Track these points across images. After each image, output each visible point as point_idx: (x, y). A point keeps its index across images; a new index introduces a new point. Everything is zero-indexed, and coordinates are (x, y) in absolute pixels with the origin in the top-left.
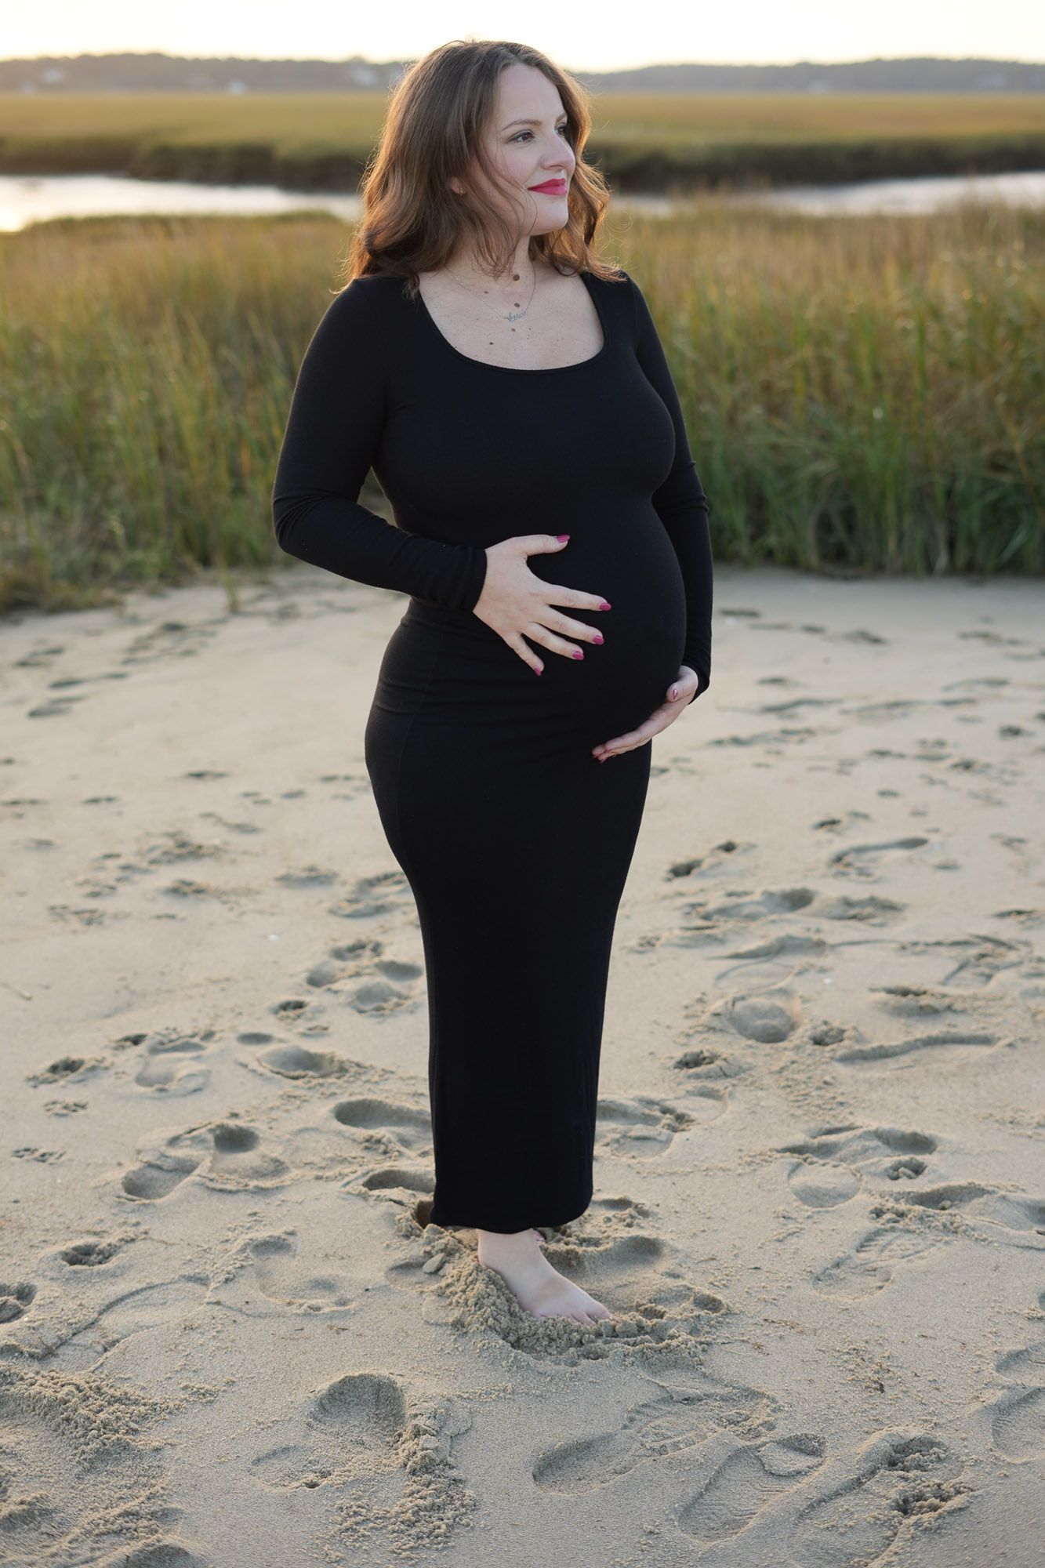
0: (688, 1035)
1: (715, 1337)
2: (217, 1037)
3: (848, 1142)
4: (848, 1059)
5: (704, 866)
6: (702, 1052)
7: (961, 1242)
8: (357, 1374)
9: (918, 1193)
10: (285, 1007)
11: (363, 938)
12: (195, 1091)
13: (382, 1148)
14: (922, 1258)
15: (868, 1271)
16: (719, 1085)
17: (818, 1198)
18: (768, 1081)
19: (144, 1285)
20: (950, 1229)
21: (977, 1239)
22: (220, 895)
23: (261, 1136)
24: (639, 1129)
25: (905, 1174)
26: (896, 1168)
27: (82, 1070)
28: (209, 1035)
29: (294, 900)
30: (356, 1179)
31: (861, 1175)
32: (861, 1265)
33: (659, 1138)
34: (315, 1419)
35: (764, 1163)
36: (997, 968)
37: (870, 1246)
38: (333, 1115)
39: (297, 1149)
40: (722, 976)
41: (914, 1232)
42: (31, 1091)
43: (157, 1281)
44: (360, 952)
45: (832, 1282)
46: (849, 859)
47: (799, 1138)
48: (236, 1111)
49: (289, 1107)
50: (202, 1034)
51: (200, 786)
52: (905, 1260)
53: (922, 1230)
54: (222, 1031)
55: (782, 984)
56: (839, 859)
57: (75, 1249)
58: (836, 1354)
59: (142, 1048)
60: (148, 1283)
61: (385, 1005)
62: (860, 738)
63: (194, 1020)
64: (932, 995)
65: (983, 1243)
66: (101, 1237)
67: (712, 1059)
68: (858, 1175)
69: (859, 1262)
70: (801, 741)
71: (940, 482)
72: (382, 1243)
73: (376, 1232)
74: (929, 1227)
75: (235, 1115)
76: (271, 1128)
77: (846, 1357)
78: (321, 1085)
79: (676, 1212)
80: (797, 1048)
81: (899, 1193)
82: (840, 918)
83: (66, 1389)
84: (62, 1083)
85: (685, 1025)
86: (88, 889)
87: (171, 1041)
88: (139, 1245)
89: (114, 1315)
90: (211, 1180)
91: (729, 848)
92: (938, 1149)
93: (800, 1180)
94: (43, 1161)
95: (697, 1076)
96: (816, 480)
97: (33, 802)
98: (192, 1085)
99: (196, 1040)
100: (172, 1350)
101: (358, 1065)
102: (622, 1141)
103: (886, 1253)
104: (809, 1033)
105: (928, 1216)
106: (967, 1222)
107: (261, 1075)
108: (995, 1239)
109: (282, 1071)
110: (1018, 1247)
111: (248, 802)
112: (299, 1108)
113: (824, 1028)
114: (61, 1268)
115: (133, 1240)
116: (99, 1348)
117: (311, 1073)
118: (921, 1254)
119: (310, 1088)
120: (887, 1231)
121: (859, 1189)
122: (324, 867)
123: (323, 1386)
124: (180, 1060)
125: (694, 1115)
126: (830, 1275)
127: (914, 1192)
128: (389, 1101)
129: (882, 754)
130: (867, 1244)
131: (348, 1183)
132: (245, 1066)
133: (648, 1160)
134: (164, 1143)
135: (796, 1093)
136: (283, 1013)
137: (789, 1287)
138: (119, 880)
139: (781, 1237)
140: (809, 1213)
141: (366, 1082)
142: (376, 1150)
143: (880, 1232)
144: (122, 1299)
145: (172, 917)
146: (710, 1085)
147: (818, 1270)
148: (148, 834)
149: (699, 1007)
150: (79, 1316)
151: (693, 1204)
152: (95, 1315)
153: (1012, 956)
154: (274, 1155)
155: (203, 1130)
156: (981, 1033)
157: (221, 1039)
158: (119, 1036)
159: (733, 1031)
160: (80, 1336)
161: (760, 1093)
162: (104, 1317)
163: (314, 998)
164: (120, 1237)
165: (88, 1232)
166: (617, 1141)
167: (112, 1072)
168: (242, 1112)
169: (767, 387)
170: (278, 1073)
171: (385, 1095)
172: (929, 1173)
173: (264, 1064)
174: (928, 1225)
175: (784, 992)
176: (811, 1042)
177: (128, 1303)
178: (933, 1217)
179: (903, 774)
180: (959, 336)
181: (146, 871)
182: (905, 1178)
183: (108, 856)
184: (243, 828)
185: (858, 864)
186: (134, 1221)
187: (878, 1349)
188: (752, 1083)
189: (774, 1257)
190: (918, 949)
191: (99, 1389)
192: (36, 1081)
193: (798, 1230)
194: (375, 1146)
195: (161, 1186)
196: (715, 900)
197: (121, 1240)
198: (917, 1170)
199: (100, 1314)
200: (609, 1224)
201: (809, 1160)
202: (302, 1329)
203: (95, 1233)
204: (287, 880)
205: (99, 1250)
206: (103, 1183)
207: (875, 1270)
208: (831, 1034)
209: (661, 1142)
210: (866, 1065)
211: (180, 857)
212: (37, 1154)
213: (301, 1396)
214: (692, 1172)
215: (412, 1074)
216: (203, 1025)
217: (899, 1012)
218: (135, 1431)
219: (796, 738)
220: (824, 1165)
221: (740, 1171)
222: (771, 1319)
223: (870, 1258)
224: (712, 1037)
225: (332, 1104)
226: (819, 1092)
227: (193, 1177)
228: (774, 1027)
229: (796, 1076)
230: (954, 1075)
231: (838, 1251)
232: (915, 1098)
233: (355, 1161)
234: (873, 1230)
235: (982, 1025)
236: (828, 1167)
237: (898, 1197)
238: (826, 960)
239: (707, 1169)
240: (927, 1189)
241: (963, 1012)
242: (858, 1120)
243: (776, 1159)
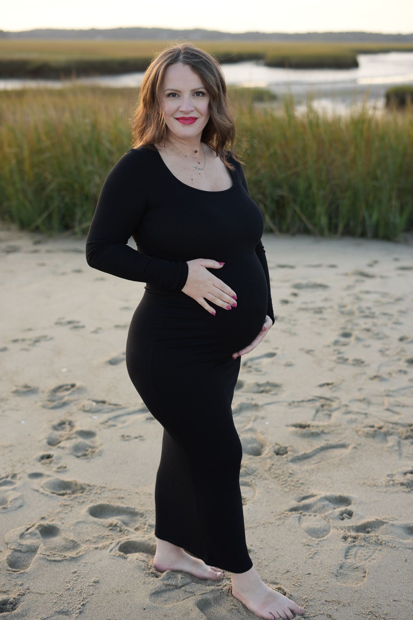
2: (18, 476)
3: (315, 503)
4: (295, 460)
7: (385, 549)
9: (356, 526)
10: (43, 458)
11: (63, 418)
12: (20, 507)
13: (119, 529)
14: (374, 559)
15: (355, 569)
17: (316, 533)
20: (379, 543)
21: (391, 547)
23: (60, 528)
25: (346, 517)
26: (341, 515)
28: (14, 476)
30: (114, 547)
31: (328, 519)
32: (351, 566)
35: (285, 518)
36: (331, 411)
37: (349, 555)
38: (88, 513)
39: (79, 534)
41: (364, 546)
44: (64, 426)
45: (343, 577)
47: (294, 503)
48: (43, 516)
49: (66, 511)
50: (11, 475)
52: (367, 561)
53: (367, 545)
54: (19, 473)
55: (249, 426)
56: (245, 365)
58: (364, 615)
61: (87, 453)
63: (4, 469)
64: (313, 426)
65: (395, 548)
66: (8, 594)
68: (327, 520)
69: (349, 565)
74: (369, 543)
75: (43, 518)
76: (63, 523)
77: (369, 617)
78: (76, 498)
81: (348, 527)
82: (258, 392)
88: (28, 596)
90: (48, 556)
92: (353, 502)
93: (305, 525)
98: (18, 504)
99: (9, 479)
101: (89, 486)
104: (272, 450)
105: (367, 538)
106: (384, 539)
107: (47, 495)
108: (399, 546)
109: (55, 492)
110: (409, 549)
112: (71, 511)
113: (278, 446)
115: (24, 594)
117: (69, 492)
118: (372, 557)
119: (72, 500)
120: (352, 547)
121: (330, 526)
124: (7, 491)
126: (340, 573)
127: (354, 526)
128: (112, 504)
130: (347, 554)
131: (111, 550)
132: (37, 491)
134: (18, 538)
135: (281, 480)
136: (43, 461)
137: (328, 582)
139: (311, 556)
140: (317, 542)
141: (96, 493)
142: (115, 530)
143: (350, 548)
146: (244, 479)
147: (335, 571)
151: (266, 543)
153: (335, 405)
154: (71, 538)
155: (33, 529)
156: (340, 443)
157: (21, 478)
161: (266, 482)
163: (54, 452)
164: (18, 593)
168: (45, 515)
170: (53, 493)
172: (356, 516)
173: (46, 489)
174: (368, 542)
175: (252, 430)
176: (275, 454)
178: (369, 538)
182: (347, 519)
185: (254, 366)
186: (20, 583)
187: (379, 610)
188: (261, 477)
189: (313, 567)
190: (296, 404)
193: (317, 551)
194: (115, 528)
195: (23, 561)
197: (19, 595)
198: (350, 514)
201: (303, 514)
204: (18, 393)
205: (10, 602)
207: (357, 568)
208: (281, 449)
210: (301, 463)
214: (258, 526)
216: (9, 471)
220: (310, 516)
221: (277, 523)
222: (327, 600)
223: (352, 562)
225: (86, 508)
226: (291, 479)
227: (38, 555)
228: (257, 448)
230: (340, 464)
231: (338, 560)
232: (330, 478)
233: (109, 537)
234: (347, 547)
235: (339, 439)
236: (312, 516)
237: (349, 528)
238: (261, 413)
239: (264, 524)
240: (359, 523)
241: (329, 433)
242: (312, 491)
243: (290, 515)
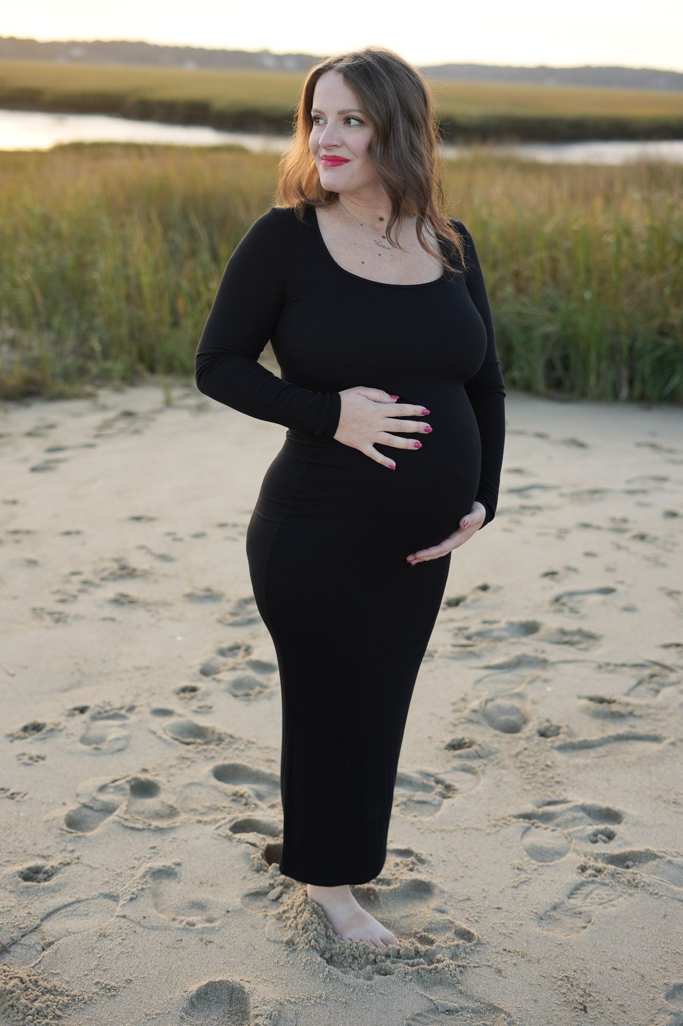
0: (455, 725)
1: (469, 961)
2: (137, 710)
3: (563, 812)
4: (563, 748)
5: (468, 601)
6: (463, 739)
7: (640, 895)
8: (217, 980)
9: (610, 854)
10: (184, 690)
11: (239, 641)
12: (120, 750)
13: (244, 801)
14: (613, 905)
15: (576, 913)
16: (475, 764)
17: (541, 854)
18: (508, 762)
19: (74, 900)
20: (633, 884)
21: (651, 893)
22: (147, 605)
23: (162, 787)
24: (420, 795)
25: (601, 839)
26: (595, 835)
27: (44, 731)
28: (131, 709)
29: (195, 611)
30: (225, 824)
31: (571, 839)
32: (571, 909)
33: (434, 803)
34: (186, 1013)
35: (505, 826)
36: (663, 685)
37: (577, 894)
38: (211, 774)
39: (186, 798)
40: (478, 682)
41: (608, 885)
42: (9, 745)
43: (83, 897)
44: (236, 651)
45: (551, 921)
46: (564, 600)
47: (529, 808)
48: (146, 767)
49: (182, 766)
50: (127, 707)
51: (138, 526)
52: (601, 907)
53: (614, 883)
54: (141, 706)
55: (518, 690)
56: (557, 600)
57: (29, 869)
58: (554, 980)
59: (86, 716)
60: (77, 899)
61: (251, 692)
62: (571, 514)
63: (122, 697)
64: (620, 703)
65: (655, 896)
66: (47, 860)
67: (470, 744)
68: (569, 838)
69: (569, 906)
70: (533, 514)
71: (625, 341)
72: (240, 875)
73: (236, 866)
74: (618, 882)
75: (145, 770)
76: (169, 781)
77: (560, 983)
78: (205, 750)
79: (444, 861)
80: (528, 739)
81: (597, 854)
82: (558, 643)
83: (13, 982)
84: (30, 739)
85: (452, 717)
86: (59, 597)
87: (106, 712)
88: (73, 868)
89: (51, 923)
90: (126, 820)
91: (484, 588)
92: (625, 820)
93: (529, 840)
94: (13, 799)
95: (460, 757)
96: (546, 337)
97: (28, 532)
98: (118, 746)
99: (123, 712)
100: (89, 953)
101: (231, 736)
102: (408, 803)
103: (589, 900)
104: (536, 728)
105: (618, 874)
106: (645, 880)
107: (165, 741)
108: (664, 894)
109: (179, 738)
110: (680, 900)
111: (169, 539)
112: (189, 767)
113: (547, 724)
114: (18, 883)
115: (69, 864)
116: (39, 948)
117: (199, 741)
118: (613, 902)
119: (198, 752)
120: (589, 883)
121: (570, 849)
122: (216, 588)
123: (194, 988)
124: (111, 726)
125: (457, 786)
126: (549, 916)
127: (607, 854)
128: (249, 765)
129: (586, 526)
130: (575, 892)
131: (219, 827)
132: (154, 733)
133: (426, 819)
134: (96, 789)
135: (527, 773)
136: (182, 695)
137: (521, 925)
138: (80, 591)
139: (515, 884)
140: (535, 867)
141: (237, 749)
142: (240, 802)
143: (584, 883)
144: (58, 910)
145: (112, 620)
146: (469, 763)
147: (541, 912)
148: (102, 559)
149: (462, 704)
150: (27, 923)
151: (456, 855)
152: (38, 922)
153: (673, 677)
154: (170, 803)
155: (123, 781)
156: (652, 733)
157: (140, 712)
158: (71, 706)
159: (485, 723)
160: (26, 937)
161: (503, 771)
162: (44, 923)
163: (204, 685)
164: (60, 861)
165: (39, 856)
166: (405, 803)
167: (64, 733)
168: (149, 767)
169: (517, 275)
170: (176, 739)
171: (248, 760)
172: (618, 840)
173: (168, 732)
174: (617, 880)
175: (520, 696)
176: (538, 734)
177: (62, 913)
178: (621, 874)
179: (600, 541)
180: (642, 247)
181: (98, 586)
182: (601, 842)
183: (74, 574)
184: (164, 558)
185: (571, 604)
186: (71, 848)
187: (582, 977)
188: (498, 763)
189: (511, 900)
190: (610, 668)
191: (36, 982)
192: (12, 737)
193: (527, 879)
194: (239, 799)
195: (91, 822)
196: (475, 626)
197: (61, 863)
198: (610, 836)
199: (42, 920)
200: (397, 868)
201: (535, 825)
202: (181, 940)
203: (44, 857)
204: (191, 597)
205: (45, 870)
206: (52, 818)
207: (580, 913)
208: (551, 728)
209: (434, 805)
210: (574, 753)
211: (121, 577)
212: (9, 793)
213: (178, 994)
214: (455, 830)
215: (267, 744)
216: (128, 701)
217: (597, 715)
218: (59, 1017)
219: (529, 512)
220: (546, 829)
221: (488, 831)
222: (508, 949)
223: (577, 905)
224: (471, 727)
225: (211, 765)
226: (544, 773)
227: (113, 817)
228: (513, 722)
229: (528, 760)
230: (635, 764)
231: (555, 897)
232: (608, 781)
233: (225, 810)
234: (579, 882)
235: (653, 727)
236: (549, 831)
237: (597, 857)
238: (548, 674)
239: (466, 829)
240: (617, 852)
241: (641, 717)
242: (569, 795)
243: (513, 823)
